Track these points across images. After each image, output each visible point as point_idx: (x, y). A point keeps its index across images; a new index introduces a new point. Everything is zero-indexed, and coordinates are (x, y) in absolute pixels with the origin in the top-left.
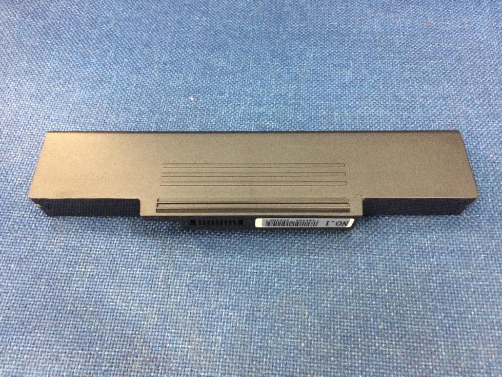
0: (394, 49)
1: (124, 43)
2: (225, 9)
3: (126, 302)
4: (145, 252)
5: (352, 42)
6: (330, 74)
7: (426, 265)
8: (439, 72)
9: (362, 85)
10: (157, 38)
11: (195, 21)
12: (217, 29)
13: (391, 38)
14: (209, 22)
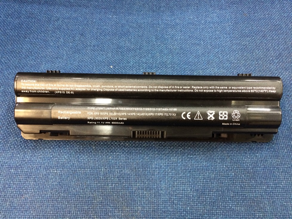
0: (226, 32)
1: (68, 33)
2: (126, 10)
3: (83, 190)
4: (91, 159)
5: (201, 29)
7: (254, 158)
8: (253, 44)
10: (88, 30)
11: (110, 18)
12: (123, 23)
13: (224, 25)
14: (118, 19)
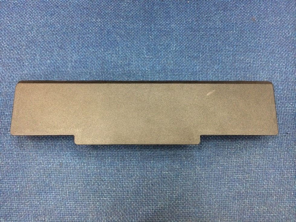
0: (229, 43)
1: (45, 47)
2: (113, 10)
4: (78, 205)
5: (201, 36)
6: (186, 64)
9: (207, 73)
10: (68, 40)
11: (93, 23)
12: (108, 29)
13: (227, 33)
14: (103, 23)
